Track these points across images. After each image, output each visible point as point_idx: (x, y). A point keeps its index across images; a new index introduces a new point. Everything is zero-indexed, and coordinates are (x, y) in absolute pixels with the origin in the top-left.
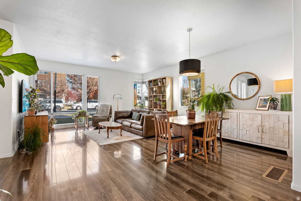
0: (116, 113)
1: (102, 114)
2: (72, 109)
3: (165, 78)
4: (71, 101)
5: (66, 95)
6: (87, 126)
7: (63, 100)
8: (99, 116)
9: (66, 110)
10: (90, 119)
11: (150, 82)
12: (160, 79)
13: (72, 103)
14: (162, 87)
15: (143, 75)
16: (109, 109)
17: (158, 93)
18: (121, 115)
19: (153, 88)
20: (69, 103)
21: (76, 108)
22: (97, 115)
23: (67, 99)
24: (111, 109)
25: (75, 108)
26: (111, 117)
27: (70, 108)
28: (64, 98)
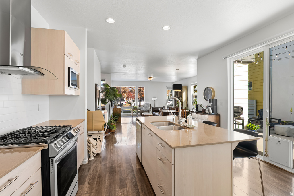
0: (153, 108)
1: (146, 109)
2: (131, 106)
4: (130, 99)
5: (127, 95)
6: (137, 115)
7: (125, 99)
9: (127, 106)
10: (139, 112)
13: (131, 100)
16: (150, 106)
18: (155, 110)
20: (129, 101)
22: (143, 109)
23: (128, 98)
24: (151, 106)
25: (133, 105)
26: (150, 110)
27: (130, 105)
28: (126, 97)
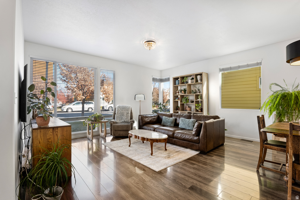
1: (122, 118)
3: (201, 75)
8: (118, 121)
11: (176, 79)
12: (193, 75)
14: (192, 85)
15: (161, 71)
16: (130, 112)
17: (189, 93)
19: (178, 87)
21: (67, 110)
22: (116, 120)
26: (133, 122)
